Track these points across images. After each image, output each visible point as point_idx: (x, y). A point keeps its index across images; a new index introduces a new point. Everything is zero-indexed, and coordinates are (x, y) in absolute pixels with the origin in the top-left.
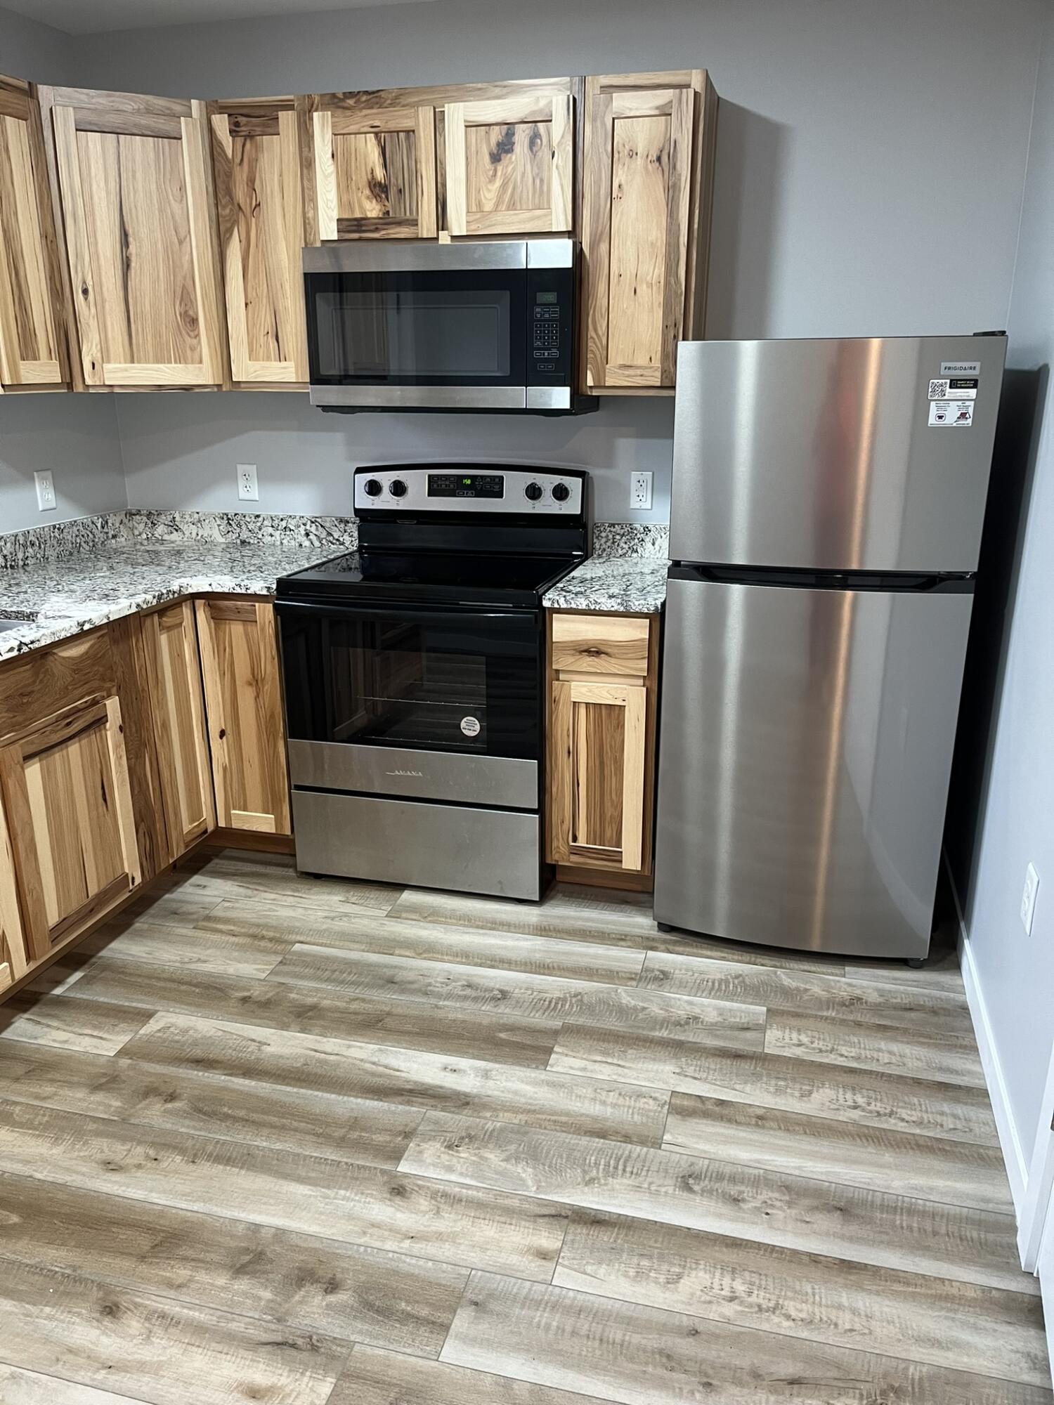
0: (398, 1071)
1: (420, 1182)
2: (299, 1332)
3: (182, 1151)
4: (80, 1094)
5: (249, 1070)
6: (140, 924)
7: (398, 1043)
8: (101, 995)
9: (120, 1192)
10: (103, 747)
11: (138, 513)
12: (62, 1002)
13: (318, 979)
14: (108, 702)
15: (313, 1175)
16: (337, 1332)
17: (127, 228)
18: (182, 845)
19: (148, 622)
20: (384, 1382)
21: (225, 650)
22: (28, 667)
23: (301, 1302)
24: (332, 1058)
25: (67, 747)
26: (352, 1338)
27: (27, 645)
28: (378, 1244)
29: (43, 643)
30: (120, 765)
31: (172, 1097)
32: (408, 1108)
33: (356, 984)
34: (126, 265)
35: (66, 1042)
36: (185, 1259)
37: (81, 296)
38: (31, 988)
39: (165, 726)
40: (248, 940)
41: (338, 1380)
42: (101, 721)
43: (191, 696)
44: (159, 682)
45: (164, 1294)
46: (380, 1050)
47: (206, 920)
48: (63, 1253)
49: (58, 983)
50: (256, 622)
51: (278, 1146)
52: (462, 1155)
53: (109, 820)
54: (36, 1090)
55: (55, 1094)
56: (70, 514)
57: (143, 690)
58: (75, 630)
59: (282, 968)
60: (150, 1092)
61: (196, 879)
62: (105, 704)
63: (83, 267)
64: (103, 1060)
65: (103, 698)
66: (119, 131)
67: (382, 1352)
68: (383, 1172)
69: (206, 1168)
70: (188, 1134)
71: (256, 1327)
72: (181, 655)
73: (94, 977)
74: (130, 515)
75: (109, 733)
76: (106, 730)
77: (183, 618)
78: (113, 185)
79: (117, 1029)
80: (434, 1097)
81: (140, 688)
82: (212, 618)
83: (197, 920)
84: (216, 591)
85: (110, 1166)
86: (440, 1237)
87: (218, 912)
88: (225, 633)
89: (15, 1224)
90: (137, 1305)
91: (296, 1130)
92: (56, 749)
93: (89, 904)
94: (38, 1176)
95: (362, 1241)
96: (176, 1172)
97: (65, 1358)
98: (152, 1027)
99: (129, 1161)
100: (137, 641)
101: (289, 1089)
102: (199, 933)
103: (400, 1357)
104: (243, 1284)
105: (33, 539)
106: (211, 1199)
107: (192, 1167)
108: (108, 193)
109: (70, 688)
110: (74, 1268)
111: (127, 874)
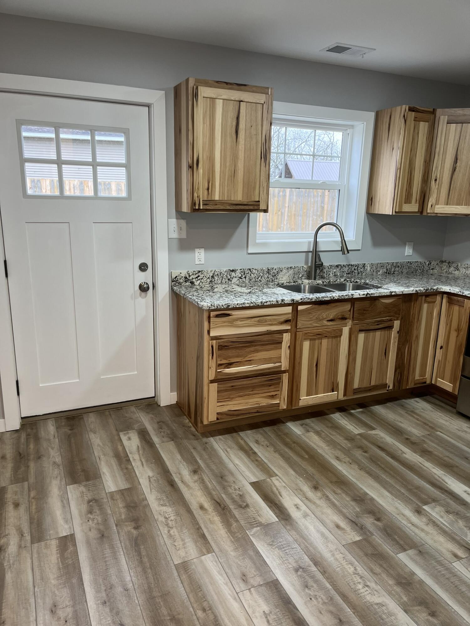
0: (446, 483)
1: (428, 514)
2: (360, 523)
3: (359, 465)
4: (341, 438)
5: (394, 457)
6: (388, 404)
7: (453, 476)
8: (363, 418)
9: (336, 465)
10: (390, 336)
11: (445, 262)
12: (352, 415)
13: (438, 445)
14: (395, 322)
15: (393, 492)
16: (371, 530)
17: (458, 157)
18: (413, 383)
19: (420, 298)
20: (375, 548)
21: (450, 316)
22: (369, 302)
23: (366, 517)
24: (425, 468)
25: (376, 332)
26: (374, 534)
27: (369, 294)
28: (400, 519)
29: (375, 295)
30: (394, 345)
31: (366, 452)
32: (441, 494)
33: (451, 452)
34: (454, 170)
35: (346, 424)
36: (342, 489)
37: (434, 182)
38: (346, 408)
39: (417, 337)
40: (422, 424)
41: (363, 539)
42: (391, 327)
43: (432, 330)
44: (419, 320)
45: (331, 492)
46: (445, 474)
47: (412, 412)
48: (313, 470)
49: (354, 409)
50: (464, 307)
51: (388, 480)
52: (450, 516)
53: (385, 362)
54: (331, 432)
55: (335, 435)
56: (417, 258)
57: (412, 322)
58: (388, 294)
59: (428, 436)
60: (360, 447)
61: (417, 399)
62: (394, 322)
63: (437, 171)
64: (353, 434)
65: (395, 320)
66: (463, 122)
67: (380, 542)
68: (417, 504)
69: (363, 473)
70: (364, 463)
71: (349, 514)
72: (432, 313)
73: (365, 412)
74: (442, 262)
75: (393, 332)
76: (392, 331)
77: (436, 300)
78: (456, 142)
79: (362, 428)
80: (454, 496)
81: (411, 321)
82: (448, 302)
83: (408, 411)
84: (452, 292)
85: (338, 458)
86: (423, 530)
87: (417, 411)
88: (451, 309)
89: (306, 458)
90: (322, 491)
91: (397, 479)
92: (371, 331)
93: (369, 387)
94: (319, 451)
95: (396, 516)
96: (354, 469)
97: (298, 490)
98: (373, 432)
99: (343, 460)
100: (414, 304)
101: (403, 468)
102: (406, 415)
103: (385, 547)
104: (353, 503)
105: (399, 265)
106: (359, 480)
107: (359, 470)
108: (454, 145)
109: (382, 312)
110: (313, 475)
111: (387, 384)
